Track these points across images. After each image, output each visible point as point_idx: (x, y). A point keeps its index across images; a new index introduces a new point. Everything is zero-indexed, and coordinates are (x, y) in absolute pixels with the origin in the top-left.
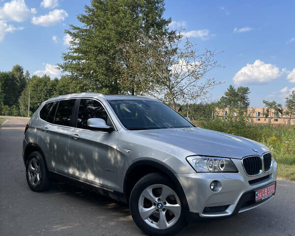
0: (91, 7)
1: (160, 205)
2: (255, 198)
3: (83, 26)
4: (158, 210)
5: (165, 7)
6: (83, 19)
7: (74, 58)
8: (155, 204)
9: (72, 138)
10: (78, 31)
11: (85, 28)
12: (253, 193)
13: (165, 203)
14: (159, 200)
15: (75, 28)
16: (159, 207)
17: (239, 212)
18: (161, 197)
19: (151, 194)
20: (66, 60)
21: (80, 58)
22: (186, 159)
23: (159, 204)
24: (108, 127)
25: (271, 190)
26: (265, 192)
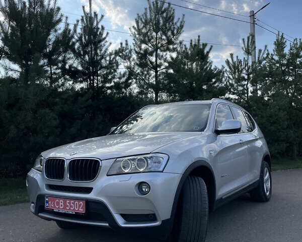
2: (44, 204)
25: (73, 205)
26: (61, 204)
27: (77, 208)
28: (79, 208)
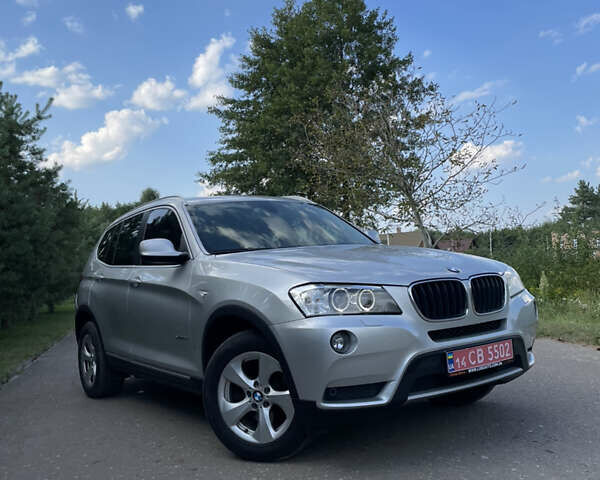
0: (252, 57)
1: (258, 394)
2: (446, 367)
3: (240, 95)
4: (255, 406)
5: (396, 33)
6: (240, 82)
7: (229, 159)
8: (249, 394)
9: (131, 284)
10: (230, 106)
11: (246, 98)
12: (440, 357)
13: (268, 390)
14: (256, 384)
15: (227, 101)
16: (257, 399)
17: (410, 398)
18: (257, 379)
19: (242, 375)
20: (214, 164)
21: (240, 157)
22: (289, 294)
23: (255, 392)
24: (178, 254)
25: (497, 351)
26: (478, 356)
27: (502, 354)
28: (505, 353)
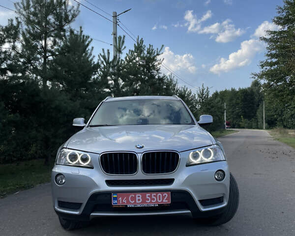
2: (111, 201)
6: (278, 21)
7: (271, 64)
10: (273, 35)
11: (282, 30)
17: (92, 214)
20: (262, 68)
25: (155, 198)
26: (137, 198)
27: (160, 199)
28: (163, 200)
